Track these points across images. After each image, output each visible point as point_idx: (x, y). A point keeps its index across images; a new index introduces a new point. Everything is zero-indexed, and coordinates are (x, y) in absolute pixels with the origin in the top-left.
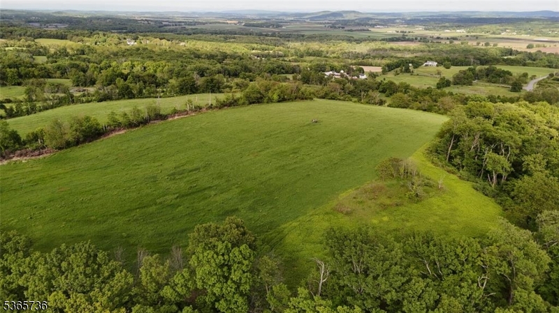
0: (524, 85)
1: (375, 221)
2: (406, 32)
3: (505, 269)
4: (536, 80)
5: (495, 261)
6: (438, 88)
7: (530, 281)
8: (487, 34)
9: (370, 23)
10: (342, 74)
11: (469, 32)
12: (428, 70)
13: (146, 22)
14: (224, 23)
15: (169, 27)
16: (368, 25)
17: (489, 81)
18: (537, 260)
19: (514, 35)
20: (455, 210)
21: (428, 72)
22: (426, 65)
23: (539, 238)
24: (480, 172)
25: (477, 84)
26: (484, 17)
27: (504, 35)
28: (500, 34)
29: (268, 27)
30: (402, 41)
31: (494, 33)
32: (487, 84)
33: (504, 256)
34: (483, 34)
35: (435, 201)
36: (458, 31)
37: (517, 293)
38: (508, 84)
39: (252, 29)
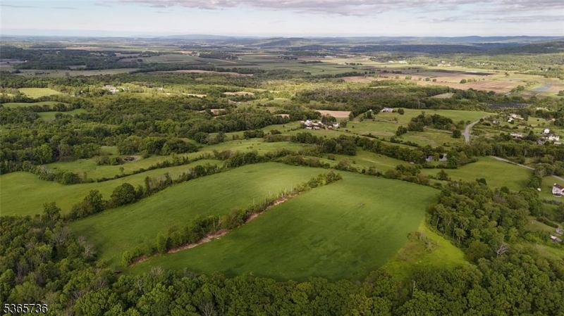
0: (461, 131)
1: (417, 263)
2: (355, 64)
3: (470, 279)
4: (471, 125)
5: (467, 276)
6: (398, 135)
7: (477, 282)
8: (426, 66)
9: (320, 52)
10: (320, 124)
11: (410, 63)
12: (386, 116)
13: (98, 54)
14: (178, 53)
15: (124, 60)
16: (319, 55)
17: (436, 128)
18: (479, 275)
19: (449, 67)
20: (446, 255)
21: (386, 118)
22: (384, 111)
23: (479, 268)
24: (453, 235)
25: (427, 131)
26: (421, 43)
27: (440, 67)
28: (436, 65)
29: (224, 58)
30: (354, 76)
31: (432, 65)
32: (435, 130)
33: (469, 275)
34: (422, 65)
35: (437, 252)
36: (401, 62)
37: (474, 285)
38: (450, 130)
39: (210, 61)
